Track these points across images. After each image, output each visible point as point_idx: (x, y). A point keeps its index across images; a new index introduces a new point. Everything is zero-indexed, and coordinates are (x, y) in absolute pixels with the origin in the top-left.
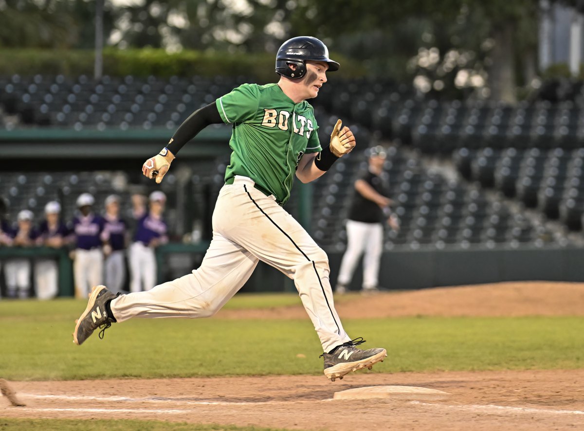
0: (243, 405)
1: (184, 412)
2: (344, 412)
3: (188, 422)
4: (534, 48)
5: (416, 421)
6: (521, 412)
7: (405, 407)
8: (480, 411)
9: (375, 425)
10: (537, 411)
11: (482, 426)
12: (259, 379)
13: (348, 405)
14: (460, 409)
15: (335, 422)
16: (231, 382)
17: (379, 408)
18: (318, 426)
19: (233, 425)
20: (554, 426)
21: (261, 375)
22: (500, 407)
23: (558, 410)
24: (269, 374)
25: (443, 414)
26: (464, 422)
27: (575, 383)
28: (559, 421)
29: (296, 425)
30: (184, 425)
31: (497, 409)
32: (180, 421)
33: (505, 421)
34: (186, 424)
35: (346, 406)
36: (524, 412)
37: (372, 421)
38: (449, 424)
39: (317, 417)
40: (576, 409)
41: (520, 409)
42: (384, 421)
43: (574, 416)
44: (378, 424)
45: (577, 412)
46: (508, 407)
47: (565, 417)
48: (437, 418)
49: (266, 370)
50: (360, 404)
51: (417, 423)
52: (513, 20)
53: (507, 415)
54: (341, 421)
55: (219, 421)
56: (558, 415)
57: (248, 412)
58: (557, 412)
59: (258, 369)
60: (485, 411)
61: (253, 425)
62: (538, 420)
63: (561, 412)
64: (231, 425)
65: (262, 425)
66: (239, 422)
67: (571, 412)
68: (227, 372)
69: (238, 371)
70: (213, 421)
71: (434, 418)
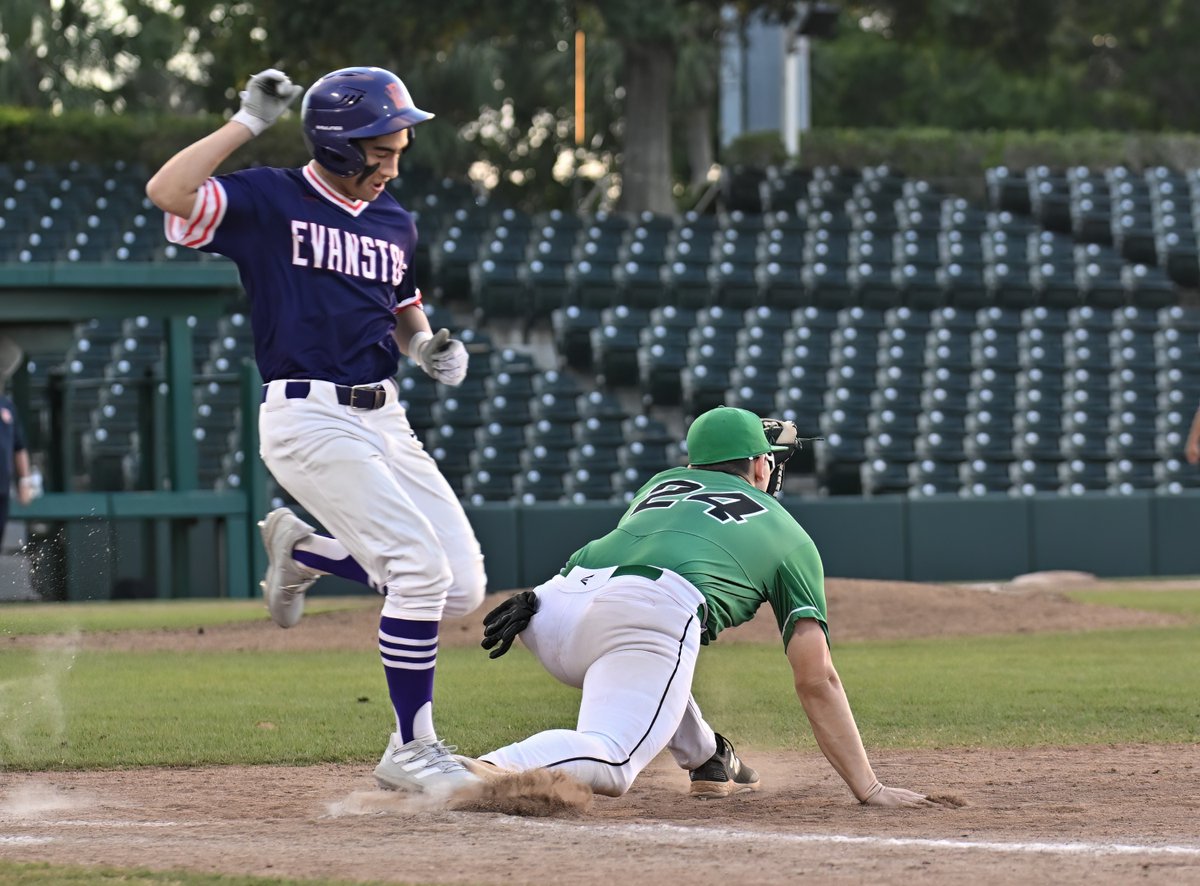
0: (157, 828)
1: (40, 841)
2: (365, 840)
3: (51, 861)
4: (712, 102)
5: (514, 858)
6: (725, 839)
7: (488, 830)
8: (641, 838)
9: (432, 868)
10: (758, 836)
11: (648, 868)
12: (185, 772)
13: (373, 826)
14: (602, 834)
15: (349, 861)
16: (129, 780)
17: (436, 831)
18: (315, 868)
19: (142, 867)
20: (795, 865)
21: (187, 766)
22: (683, 829)
23: (800, 834)
24: (205, 763)
25: (567, 843)
26: (613, 859)
27: (826, 779)
28: (803, 857)
29: (269, 867)
30: (43, 868)
31: (676, 832)
32: (32, 859)
33: (694, 857)
34: (47, 866)
35: (369, 829)
36: (731, 839)
37: (425, 859)
38: (583, 864)
39: (312, 851)
40: (834, 832)
41: (724, 832)
42: (448, 860)
43: (833, 846)
44: (438, 865)
45: (838, 838)
46: (698, 829)
47: (816, 847)
48: (557, 852)
49: (198, 755)
50: (396, 825)
51: (516, 862)
52: (667, 45)
53: (698, 844)
54: (361, 860)
55: (115, 859)
56: (800, 844)
57: (169, 842)
58: (798, 839)
59: (181, 755)
60: (652, 838)
61: (185, 867)
62: (761, 856)
63: (804, 839)
64: (139, 868)
65: (200, 867)
66: (155, 861)
67: (826, 838)
68: (118, 759)
69: (140, 757)
70: (100, 859)
71: (548, 852)
